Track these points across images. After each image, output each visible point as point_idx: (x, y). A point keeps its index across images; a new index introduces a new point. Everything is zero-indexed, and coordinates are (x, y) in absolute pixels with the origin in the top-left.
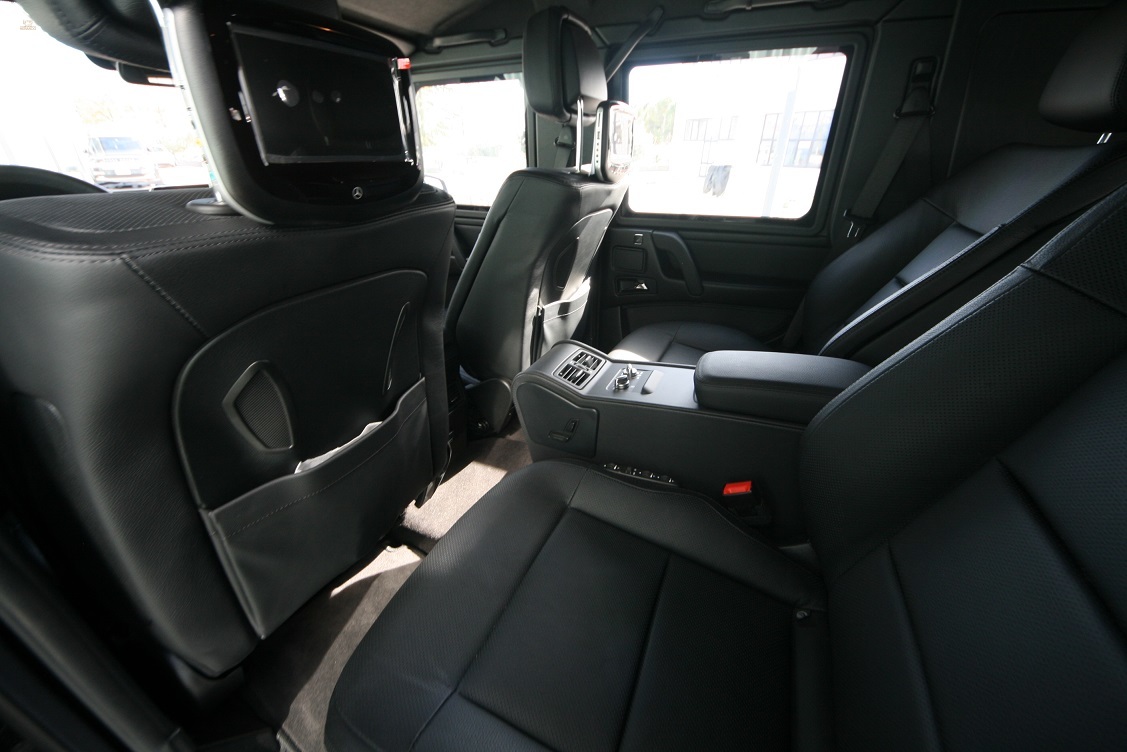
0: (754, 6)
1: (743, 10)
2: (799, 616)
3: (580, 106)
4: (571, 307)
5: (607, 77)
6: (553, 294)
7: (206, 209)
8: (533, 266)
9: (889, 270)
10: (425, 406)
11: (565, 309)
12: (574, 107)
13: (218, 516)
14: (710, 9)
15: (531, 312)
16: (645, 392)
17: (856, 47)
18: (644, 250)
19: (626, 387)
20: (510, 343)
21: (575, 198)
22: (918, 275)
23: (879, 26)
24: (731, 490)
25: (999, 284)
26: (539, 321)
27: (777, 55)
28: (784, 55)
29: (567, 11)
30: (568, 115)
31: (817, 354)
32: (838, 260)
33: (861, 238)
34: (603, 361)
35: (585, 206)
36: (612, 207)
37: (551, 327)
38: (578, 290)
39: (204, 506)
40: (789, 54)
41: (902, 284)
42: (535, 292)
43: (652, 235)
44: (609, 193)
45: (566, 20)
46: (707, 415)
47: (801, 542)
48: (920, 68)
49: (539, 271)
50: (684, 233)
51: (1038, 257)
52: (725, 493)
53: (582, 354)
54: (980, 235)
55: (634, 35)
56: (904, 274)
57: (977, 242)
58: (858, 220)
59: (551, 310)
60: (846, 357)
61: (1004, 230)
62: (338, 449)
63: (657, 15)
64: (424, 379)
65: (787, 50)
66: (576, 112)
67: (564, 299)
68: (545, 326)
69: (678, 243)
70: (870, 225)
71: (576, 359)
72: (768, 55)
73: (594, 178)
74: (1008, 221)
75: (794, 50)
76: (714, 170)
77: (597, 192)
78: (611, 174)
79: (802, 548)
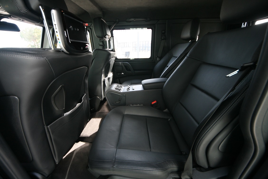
0: (136, 20)
1: (134, 21)
2: (169, 120)
3: (107, 36)
4: (110, 78)
5: (110, 31)
6: (106, 76)
7: (51, 51)
8: (102, 69)
9: (165, 65)
10: (86, 101)
11: (109, 79)
12: (106, 37)
13: (50, 127)
14: (127, 20)
15: (102, 80)
16: (133, 89)
17: (153, 28)
18: (122, 66)
19: (129, 90)
20: (98, 87)
21: (110, 54)
22: (170, 65)
23: (156, 25)
24: (153, 103)
25: (184, 60)
26: (104, 82)
27: (135, 29)
28: (136, 29)
29: (102, 18)
30: (105, 38)
31: (160, 78)
32: (157, 64)
33: (160, 60)
34: (122, 86)
35: (112, 56)
36: (115, 57)
37: (107, 83)
38: (110, 75)
39: (45, 125)
40: (137, 29)
41: (168, 67)
42: (103, 75)
43: (123, 63)
44: (115, 54)
45: (102, 20)
46: (146, 90)
47: (166, 109)
48: (163, 32)
49: (103, 70)
50: (129, 62)
51: (188, 55)
52: (152, 104)
53: (117, 86)
54: (177, 57)
55: (114, 24)
56: (168, 65)
57: (177, 58)
58: (159, 57)
59: (106, 79)
60: (165, 77)
61: (181, 55)
62: (72, 110)
63: (117, 20)
64: (85, 94)
65: (142, 28)
66: (106, 38)
67: (108, 77)
68: (105, 83)
69: (129, 64)
70: (161, 58)
71: (117, 87)
72: (133, 29)
73: (112, 51)
74: (181, 53)
75: (137, 28)
76: (126, 53)
77: (113, 54)
78: (115, 50)
79: (166, 110)
